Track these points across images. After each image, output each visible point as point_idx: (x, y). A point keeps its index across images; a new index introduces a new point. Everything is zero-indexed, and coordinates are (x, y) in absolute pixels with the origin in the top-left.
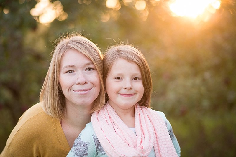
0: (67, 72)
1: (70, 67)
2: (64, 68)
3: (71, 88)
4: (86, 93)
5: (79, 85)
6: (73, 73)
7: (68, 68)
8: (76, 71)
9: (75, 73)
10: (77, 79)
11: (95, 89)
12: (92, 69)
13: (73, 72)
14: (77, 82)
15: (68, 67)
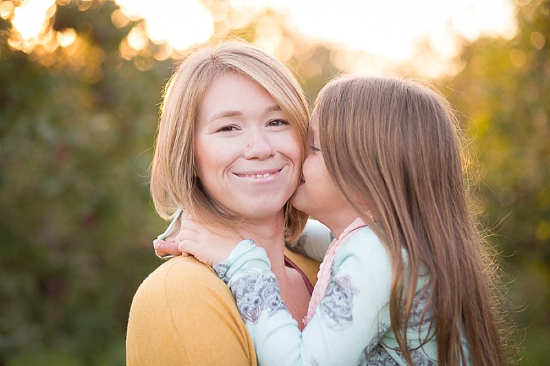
2: (215, 118)
7: (225, 118)
10: (248, 146)
11: (291, 169)
15: (226, 116)
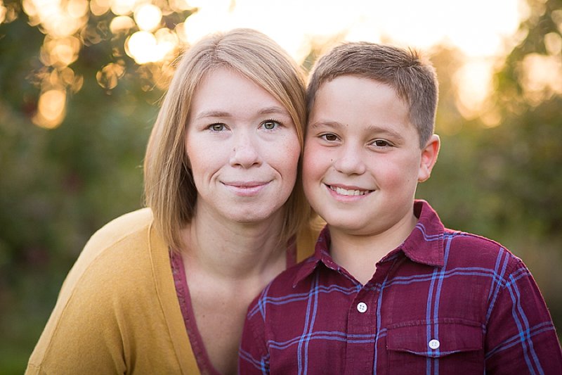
0: (208, 127)
1: (216, 115)
3: (216, 174)
4: (256, 192)
5: (237, 169)
6: (224, 131)
8: (234, 128)
9: (229, 132)
12: (276, 125)
13: (224, 128)
14: (233, 160)
